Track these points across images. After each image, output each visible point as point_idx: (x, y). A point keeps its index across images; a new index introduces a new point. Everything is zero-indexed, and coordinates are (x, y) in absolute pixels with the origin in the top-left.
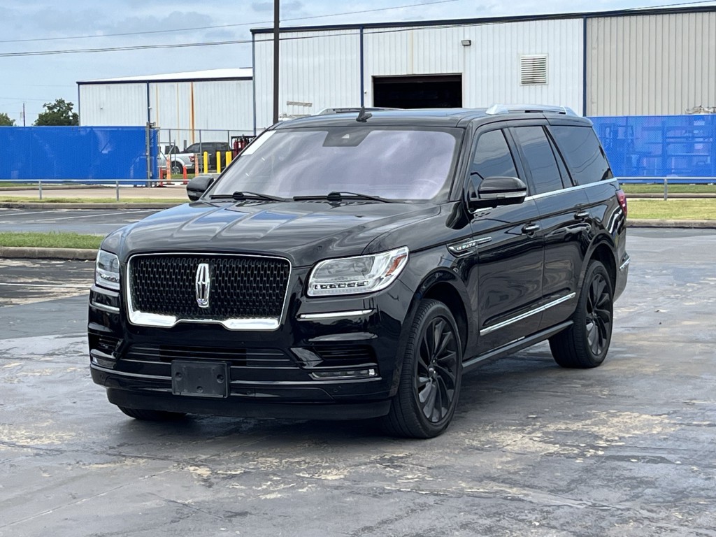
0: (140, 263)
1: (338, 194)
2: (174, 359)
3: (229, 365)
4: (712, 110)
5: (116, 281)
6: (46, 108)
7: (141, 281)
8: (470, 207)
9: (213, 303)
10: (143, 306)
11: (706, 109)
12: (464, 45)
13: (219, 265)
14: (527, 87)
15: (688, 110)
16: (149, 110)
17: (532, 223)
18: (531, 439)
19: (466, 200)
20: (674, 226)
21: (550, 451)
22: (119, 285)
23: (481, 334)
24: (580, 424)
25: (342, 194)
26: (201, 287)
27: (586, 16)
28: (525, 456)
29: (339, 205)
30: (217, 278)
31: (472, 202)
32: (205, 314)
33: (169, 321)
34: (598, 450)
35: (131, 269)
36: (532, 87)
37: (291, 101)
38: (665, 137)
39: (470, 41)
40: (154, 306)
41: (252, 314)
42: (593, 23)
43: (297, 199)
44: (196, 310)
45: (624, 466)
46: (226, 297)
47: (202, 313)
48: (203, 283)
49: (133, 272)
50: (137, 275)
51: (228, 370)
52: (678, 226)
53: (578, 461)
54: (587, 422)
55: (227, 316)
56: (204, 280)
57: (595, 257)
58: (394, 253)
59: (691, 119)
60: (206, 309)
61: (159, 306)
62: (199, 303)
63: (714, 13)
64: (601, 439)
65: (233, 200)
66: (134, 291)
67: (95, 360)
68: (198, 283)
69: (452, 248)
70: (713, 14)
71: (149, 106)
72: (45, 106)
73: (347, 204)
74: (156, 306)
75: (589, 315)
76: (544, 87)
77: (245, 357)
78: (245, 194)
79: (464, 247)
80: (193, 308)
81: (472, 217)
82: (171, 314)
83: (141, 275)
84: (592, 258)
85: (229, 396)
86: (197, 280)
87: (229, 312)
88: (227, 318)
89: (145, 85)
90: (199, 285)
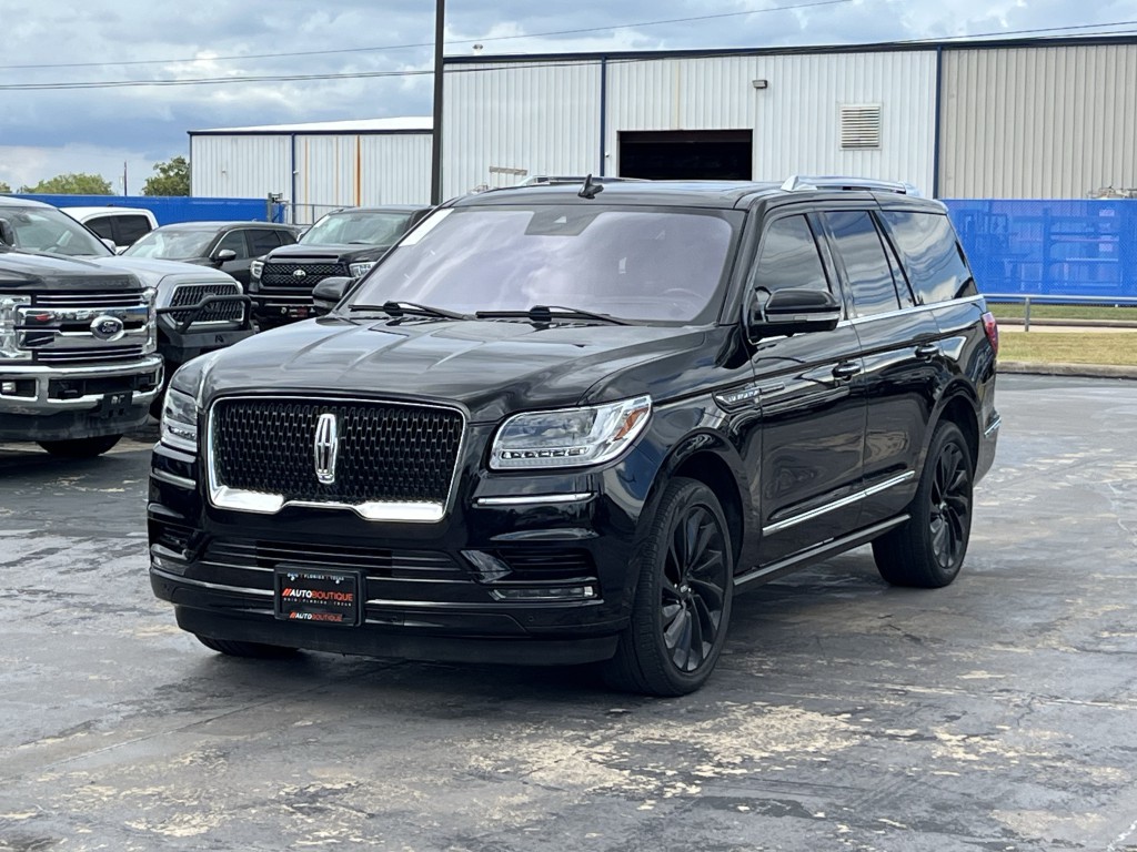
0: (230, 410)
1: (546, 309)
2: (278, 562)
3: (364, 575)
4: (1127, 194)
5: (192, 439)
6: (158, 170)
7: (230, 439)
8: (751, 335)
9: (342, 477)
10: (232, 478)
11: (1119, 192)
12: (758, 88)
13: (351, 417)
14: (850, 153)
15: (1092, 192)
16: (294, 175)
17: (849, 361)
18: (588, 758)
19: (746, 323)
20: (1025, 371)
21: (607, 785)
22: (195, 444)
23: (765, 534)
24: (689, 729)
25: (552, 310)
26: (323, 451)
27: (942, 48)
28: (555, 794)
29: (547, 327)
30: (349, 438)
31: (756, 326)
32: (330, 494)
33: (270, 503)
34: (691, 784)
35: (215, 419)
36: (859, 153)
37: (496, 166)
38: (1047, 234)
39: (766, 82)
40: (249, 479)
41: (402, 495)
42: (952, 58)
43: (482, 316)
44: (315, 487)
45: (721, 820)
46: (361, 467)
47: (323, 492)
48: (327, 445)
49: (219, 423)
50: (224, 429)
51: (362, 583)
52: (1031, 371)
53: (643, 807)
54: (704, 725)
55: (365, 497)
56: (328, 440)
57: (947, 415)
58: (628, 405)
59: (1094, 206)
60: (331, 486)
61: (257, 480)
62: (320, 476)
63: (1135, 46)
64: (710, 759)
65: (384, 314)
66: (219, 454)
67: (158, 560)
68: (319, 443)
69: (720, 398)
70: (1134, 49)
71: (294, 169)
72: (157, 167)
73: (558, 325)
74: (253, 480)
75: (934, 508)
76: (876, 153)
77: (390, 563)
78: (402, 306)
79: (740, 397)
80: (310, 485)
81: (754, 350)
82: (276, 493)
83: (231, 430)
84: (941, 418)
85: (364, 624)
86: (316, 440)
87: (367, 492)
88: (363, 501)
89: (289, 138)
90: (319, 447)
